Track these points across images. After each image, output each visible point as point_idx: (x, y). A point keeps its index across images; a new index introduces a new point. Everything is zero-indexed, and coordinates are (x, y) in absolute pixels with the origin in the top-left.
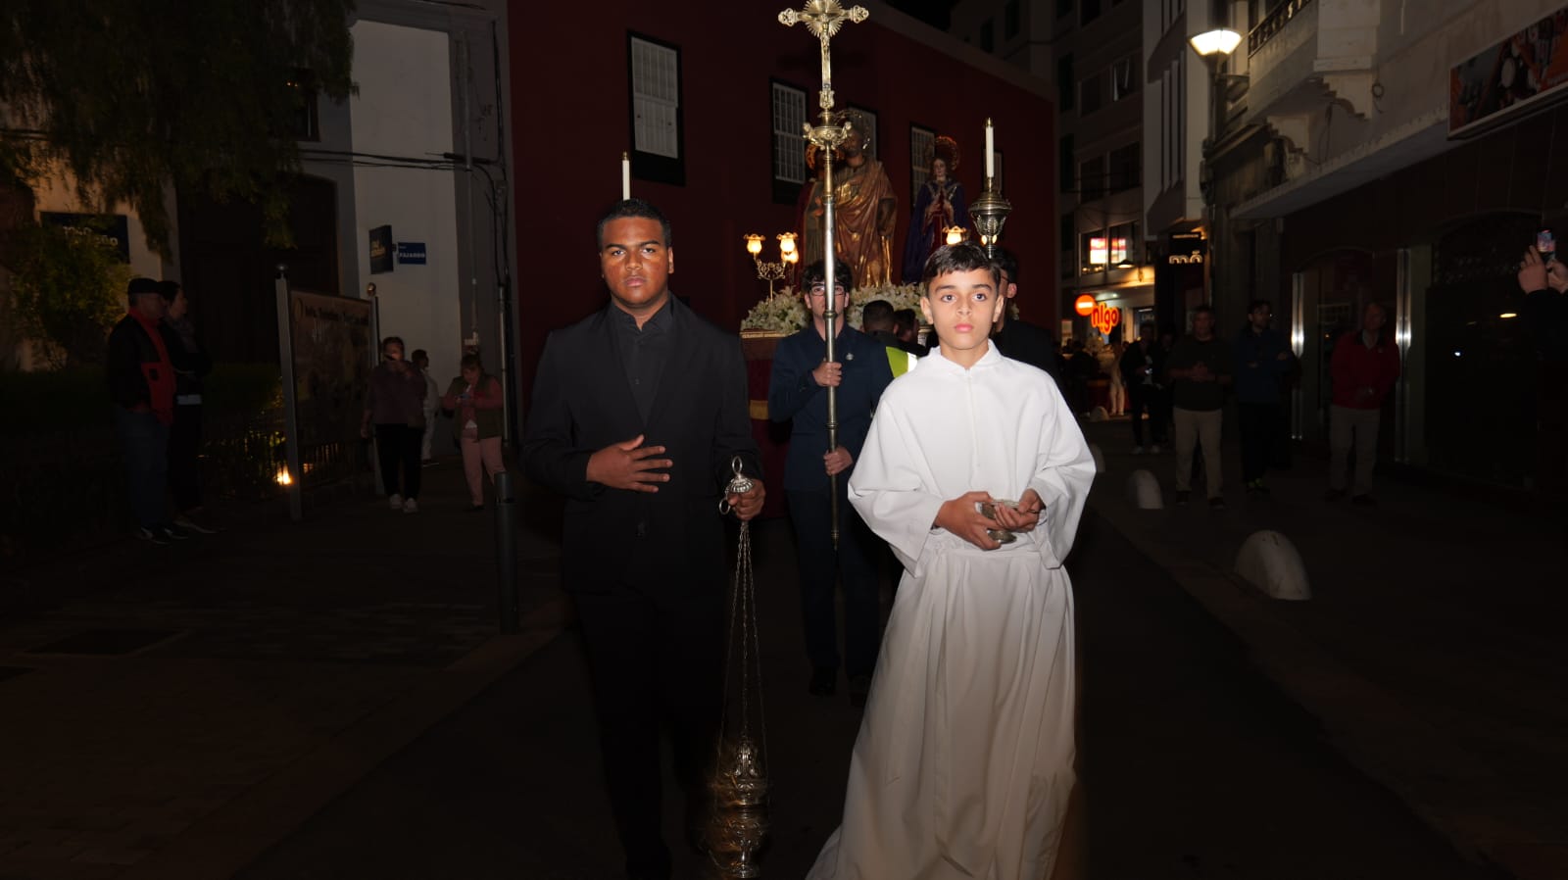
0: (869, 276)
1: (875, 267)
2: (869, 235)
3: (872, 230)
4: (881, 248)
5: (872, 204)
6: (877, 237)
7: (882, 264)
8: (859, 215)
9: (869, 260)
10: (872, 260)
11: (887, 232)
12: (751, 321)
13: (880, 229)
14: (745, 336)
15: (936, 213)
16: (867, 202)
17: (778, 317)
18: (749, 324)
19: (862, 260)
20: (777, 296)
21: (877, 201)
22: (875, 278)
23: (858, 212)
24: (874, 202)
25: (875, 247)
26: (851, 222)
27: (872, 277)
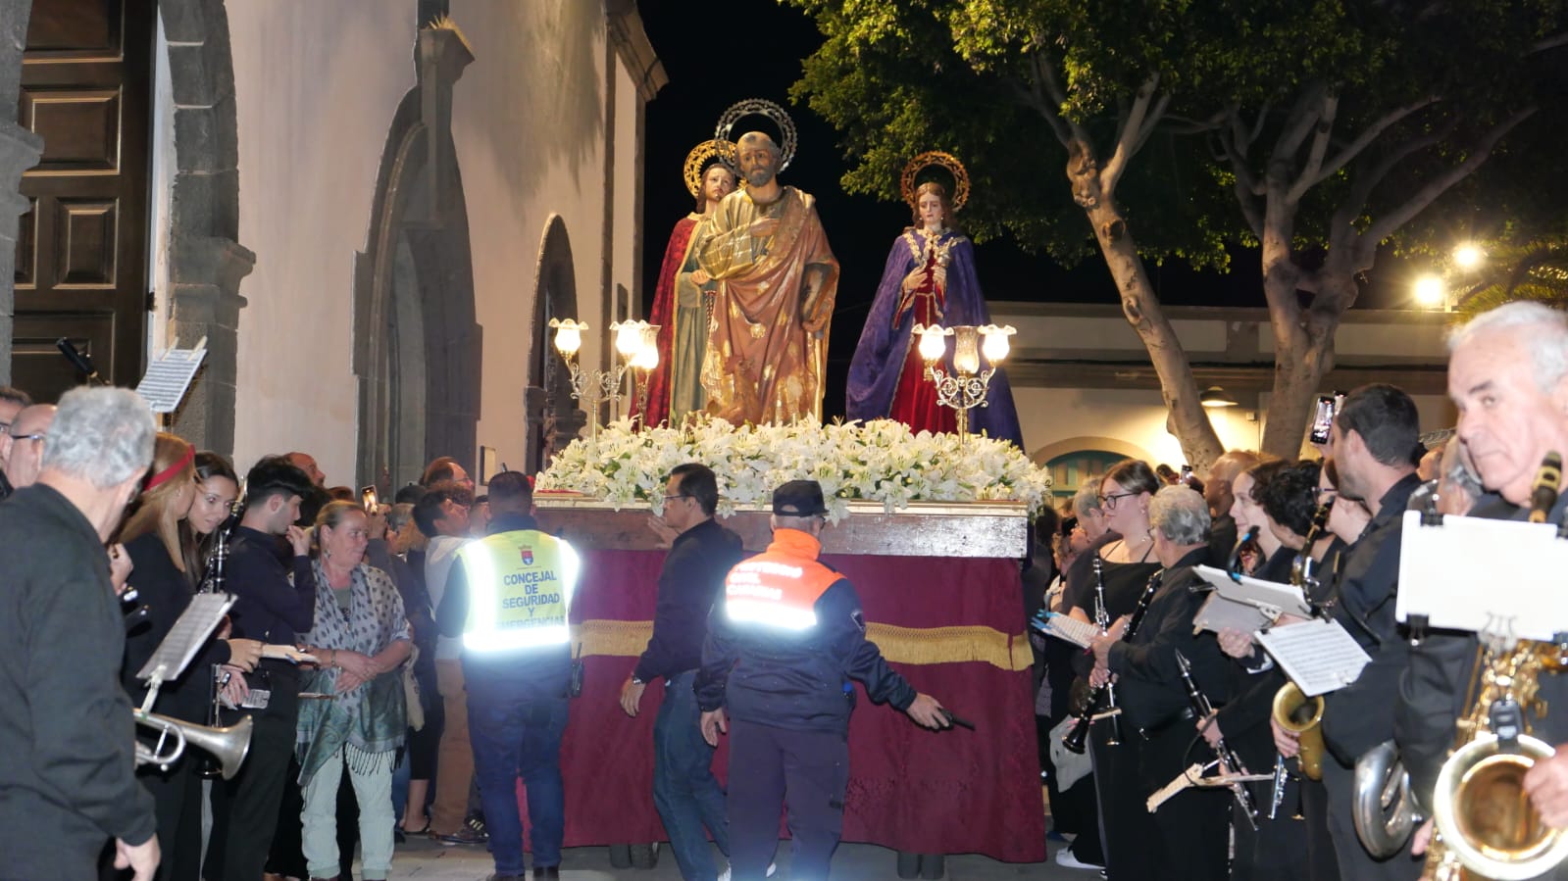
0: (779, 403)
1: (792, 387)
2: (783, 329)
3: (791, 320)
4: (804, 353)
5: (791, 273)
6: (797, 333)
7: (805, 383)
8: (767, 291)
9: (782, 371)
10: (786, 376)
11: (817, 325)
12: (555, 476)
13: (801, 319)
14: (539, 504)
15: (919, 290)
16: (782, 268)
17: (603, 470)
18: (553, 481)
19: (767, 372)
20: (604, 431)
21: (801, 268)
22: (791, 408)
23: (764, 286)
24: (796, 267)
25: (793, 350)
26: (751, 303)
27: (784, 404)
